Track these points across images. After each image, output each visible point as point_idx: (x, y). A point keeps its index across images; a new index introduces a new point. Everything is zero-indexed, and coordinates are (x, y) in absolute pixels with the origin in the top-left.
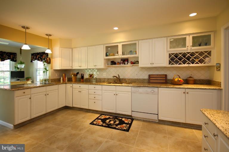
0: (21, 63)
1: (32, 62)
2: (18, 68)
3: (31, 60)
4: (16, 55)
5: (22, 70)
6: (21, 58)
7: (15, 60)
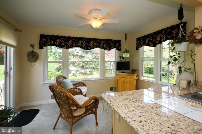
0: (127, 51)
1: (137, 49)
2: (123, 58)
3: (137, 47)
4: (121, 43)
5: (127, 61)
6: (126, 46)
7: (120, 48)
